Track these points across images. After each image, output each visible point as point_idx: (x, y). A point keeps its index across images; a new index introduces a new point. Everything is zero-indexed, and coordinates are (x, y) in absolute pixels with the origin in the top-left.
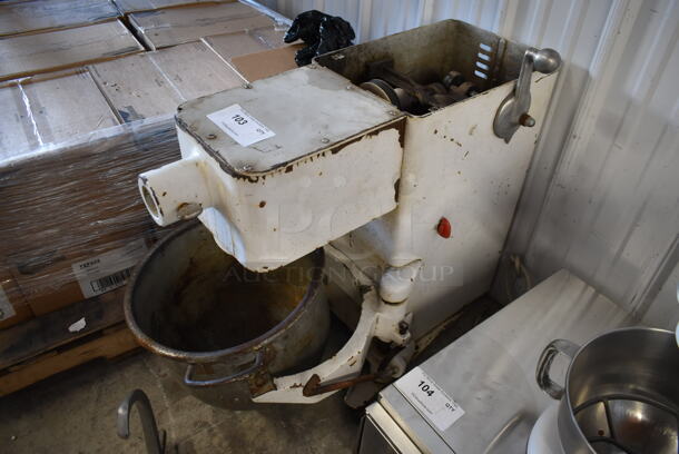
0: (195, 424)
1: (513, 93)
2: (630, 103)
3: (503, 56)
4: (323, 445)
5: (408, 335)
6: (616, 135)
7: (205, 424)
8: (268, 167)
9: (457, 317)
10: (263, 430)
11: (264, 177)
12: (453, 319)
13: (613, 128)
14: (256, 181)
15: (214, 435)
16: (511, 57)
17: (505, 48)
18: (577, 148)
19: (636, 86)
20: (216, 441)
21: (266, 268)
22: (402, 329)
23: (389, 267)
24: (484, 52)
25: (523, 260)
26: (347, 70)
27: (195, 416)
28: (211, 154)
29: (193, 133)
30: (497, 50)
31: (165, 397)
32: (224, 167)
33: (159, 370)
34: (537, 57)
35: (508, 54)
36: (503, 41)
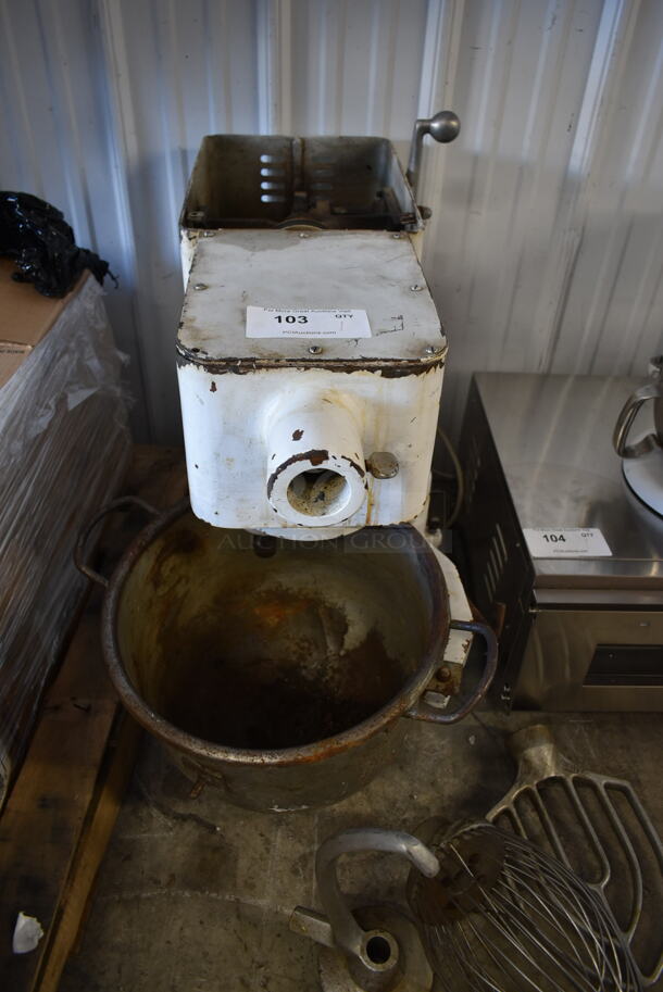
2: (476, 159)
3: (303, 160)
6: (469, 201)
7: (304, 859)
13: (464, 194)
16: (314, 158)
17: (304, 151)
27: (281, 868)
28: (349, 370)
29: (283, 362)
30: (292, 156)
31: (214, 895)
32: (392, 370)
33: (157, 882)
34: (436, 125)
35: (309, 155)
36: (297, 141)
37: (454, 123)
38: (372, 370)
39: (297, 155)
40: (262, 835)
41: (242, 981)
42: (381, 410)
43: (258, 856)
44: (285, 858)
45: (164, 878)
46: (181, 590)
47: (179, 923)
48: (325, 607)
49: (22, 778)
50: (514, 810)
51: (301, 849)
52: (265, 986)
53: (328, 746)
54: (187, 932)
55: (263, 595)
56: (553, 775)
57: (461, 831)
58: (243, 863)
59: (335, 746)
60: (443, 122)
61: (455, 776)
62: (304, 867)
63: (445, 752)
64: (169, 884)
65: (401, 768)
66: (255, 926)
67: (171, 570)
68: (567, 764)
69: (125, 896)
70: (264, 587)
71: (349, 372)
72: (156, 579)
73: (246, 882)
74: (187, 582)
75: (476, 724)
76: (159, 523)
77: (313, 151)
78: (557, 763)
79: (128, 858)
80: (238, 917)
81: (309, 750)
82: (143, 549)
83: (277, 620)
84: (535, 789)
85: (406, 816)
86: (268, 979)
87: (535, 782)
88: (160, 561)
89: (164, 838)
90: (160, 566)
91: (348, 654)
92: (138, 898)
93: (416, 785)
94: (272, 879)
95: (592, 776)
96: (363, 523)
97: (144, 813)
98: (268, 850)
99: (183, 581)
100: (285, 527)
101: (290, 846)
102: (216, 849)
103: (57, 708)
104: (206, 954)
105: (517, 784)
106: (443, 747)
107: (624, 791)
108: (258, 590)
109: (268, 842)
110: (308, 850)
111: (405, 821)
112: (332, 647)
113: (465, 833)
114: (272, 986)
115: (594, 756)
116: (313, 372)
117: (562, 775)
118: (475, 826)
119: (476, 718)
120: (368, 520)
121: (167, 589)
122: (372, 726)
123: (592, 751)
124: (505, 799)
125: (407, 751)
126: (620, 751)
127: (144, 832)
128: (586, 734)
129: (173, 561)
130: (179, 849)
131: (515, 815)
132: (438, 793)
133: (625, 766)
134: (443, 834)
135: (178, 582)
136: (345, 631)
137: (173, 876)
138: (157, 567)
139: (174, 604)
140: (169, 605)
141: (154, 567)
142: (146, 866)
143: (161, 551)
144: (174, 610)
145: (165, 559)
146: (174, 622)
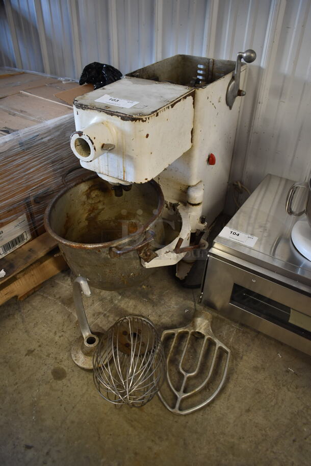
0: (94, 315)
1: (233, 78)
2: (285, 77)
3: (213, 68)
4: (173, 303)
5: (206, 223)
6: (281, 96)
7: (99, 313)
8: (150, 112)
9: (214, 224)
10: (135, 306)
11: (149, 118)
12: (213, 226)
13: (278, 92)
14: (145, 121)
15: (108, 316)
16: (217, 68)
17: (213, 64)
18: (261, 109)
19: (286, 68)
20: (111, 319)
21: (146, 179)
22: (203, 220)
23: (189, 187)
24: (200, 69)
25: (242, 183)
26: (145, 77)
27: (91, 312)
28: (112, 115)
29: (95, 108)
30: (209, 66)
31: (67, 308)
32: (125, 118)
33: (55, 296)
34: (245, 55)
35: (215, 67)
36: (211, 60)
37: (252, 55)
38: (118, 116)
39: (211, 66)
40: (93, 301)
41: (55, 332)
42: (123, 133)
45: (57, 296)
46: (100, 206)
47: (52, 309)
49: (30, 243)
50: (176, 335)
51: (101, 310)
52: (60, 337)
54: (52, 312)
60: (248, 54)
61: (170, 318)
63: (174, 309)
64: (57, 299)
65: (153, 306)
66: (71, 322)
67: (96, 196)
68: (209, 332)
69: (44, 295)
71: (112, 116)
72: (88, 196)
74: (103, 205)
75: (193, 306)
77: (217, 65)
78: (206, 329)
79: (53, 287)
80: (68, 317)
82: (84, 181)
84: (190, 333)
86: (62, 336)
87: (192, 331)
88: (91, 189)
89: (66, 287)
92: (47, 297)
93: (154, 313)
95: (216, 341)
97: (66, 278)
98: (91, 305)
99: (102, 203)
101: (98, 308)
104: (52, 320)
105: (184, 328)
106: (174, 308)
107: (226, 352)
109: (93, 303)
110: (103, 312)
114: (62, 338)
115: (231, 340)
116: (102, 113)
117: (205, 334)
119: (195, 306)
120: (124, 178)
121: (93, 202)
123: (232, 339)
124: (177, 330)
125: (160, 302)
129: (97, 192)
130: (67, 292)
132: (159, 319)
137: (60, 297)
138: (89, 191)
139: (96, 210)
140: (93, 209)
141: (87, 191)
142: (56, 291)
143: (92, 186)
144: (96, 212)
145: (93, 190)
146: (95, 217)
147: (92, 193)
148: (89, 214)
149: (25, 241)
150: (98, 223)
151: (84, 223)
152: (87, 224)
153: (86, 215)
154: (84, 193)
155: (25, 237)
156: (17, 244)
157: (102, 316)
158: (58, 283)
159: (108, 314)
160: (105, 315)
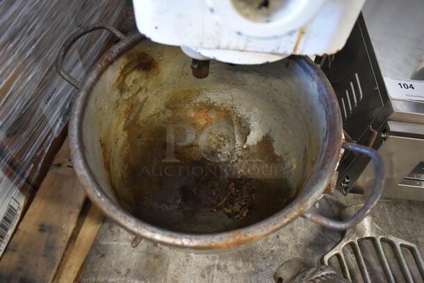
27: (194, 272)
33: (119, 273)
43: (181, 263)
44: (198, 266)
45: (123, 271)
46: (141, 97)
48: (237, 117)
50: (342, 255)
53: (237, 237)
55: (198, 105)
56: (369, 235)
57: (315, 276)
58: (172, 267)
59: (243, 238)
61: (305, 227)
62: (209, 273)
64: (126, 275)
67: (134, 82)
68: (377, 230)
69: (99, 279)
70: (198, 100)
72: (122, 88)
73: (173, 279)
74: (146, 92)
76: (122, 45)
78: (372, 228)
79: (103, 256)
81: (221, 239)
82: (110, 63)
83: (205, 122)
84: (356, 243)
85: (274, 248)
87: (357, 239)
88: (124, 73)
90: (124, 78)
91: (248, 148)
94: (189, 279)
95: (392, 238)
96: (290, 52)
99: (143, 90)
100: (218, 48)
101: (201, 260)
102: (156, 256)
103: (59, 165)
105: (346, 239)
107: (412, 249)
108: (195, 102)
110: (212, 263)
111: (272, 251)
112: (238, 142)
113: (317, 278)
117: (374, 236)
118: (324, 273)
120: (295, 49)
121: (130, 95)
122: (275, 224)
124: (338, 247)
126: (407, 222)
127: (115, 241)
128: (387, 209)
129: (135, 75)
131: (343, 257)
132: (294, 235)
133: (409, 231)
134: (303, 277)
135: (140, 90)
136: (249, 133)
137: (129, 270)
138: (121, 78)
139: (136, 106)
140: (132, 106)
141: (119, 78)
142: (114, 262)
143: (125, 67)
144: (136, 109)
145: (128, 73)
146: (136, 118)
147: (126, 80)
148: (128, 119)
149: (19, 212)
150: (142, 125)
151: (122, 137)
152: (126, 135)
153: (123, 123)
154: (114, 85)
155: (16, 206)
156: (7, 230)
157: (215, 271)
158: (107, 245)
159: (222, 264)
160: (219, 268)
